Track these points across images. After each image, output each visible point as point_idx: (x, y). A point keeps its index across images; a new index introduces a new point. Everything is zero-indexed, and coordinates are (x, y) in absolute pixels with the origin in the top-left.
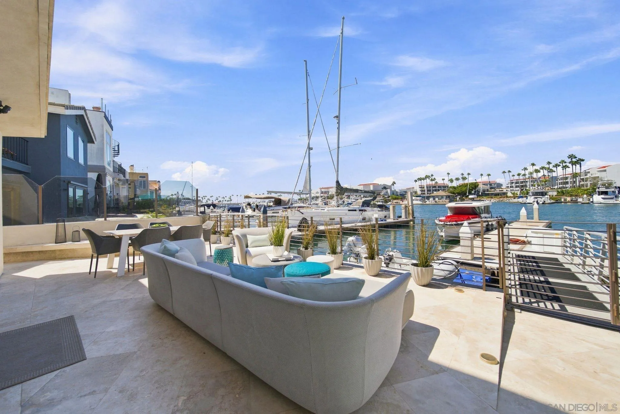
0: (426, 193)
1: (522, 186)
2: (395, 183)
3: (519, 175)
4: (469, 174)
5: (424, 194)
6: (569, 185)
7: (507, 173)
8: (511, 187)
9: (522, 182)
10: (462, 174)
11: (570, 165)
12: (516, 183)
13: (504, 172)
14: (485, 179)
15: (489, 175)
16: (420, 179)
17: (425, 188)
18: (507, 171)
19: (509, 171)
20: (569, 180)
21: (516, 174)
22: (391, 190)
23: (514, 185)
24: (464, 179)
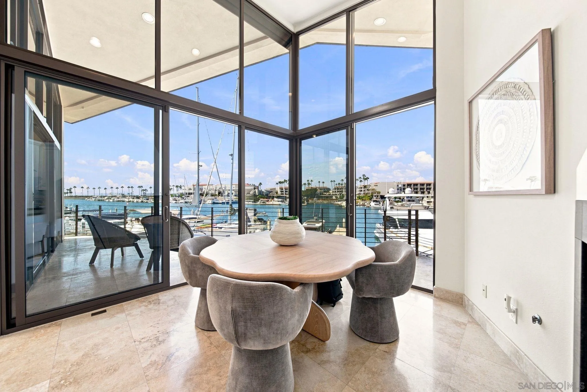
0: (284, 194)
1: (341, 191)
2: (261, 184)
3: (339, 184)
4: (312, 181)
5: (283, 194)
6: (362, 192)
7: (333, 182)
8: (335, 192)
9: (340, 189)
10: (308, 181)
11: (363, 180)
12: (338, 189)
13: (332, 181)
14: (321, 185)
15: (323, 182)
16: (280, 182)
17: (284, 190)
18: (333, 181)
19: (334, 181)
20: (363, 189)
21: (337, 183)
22: (258, 190)
23: (336, 190)
24: (309, 184)
